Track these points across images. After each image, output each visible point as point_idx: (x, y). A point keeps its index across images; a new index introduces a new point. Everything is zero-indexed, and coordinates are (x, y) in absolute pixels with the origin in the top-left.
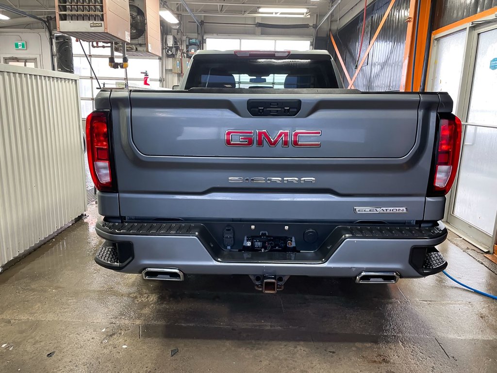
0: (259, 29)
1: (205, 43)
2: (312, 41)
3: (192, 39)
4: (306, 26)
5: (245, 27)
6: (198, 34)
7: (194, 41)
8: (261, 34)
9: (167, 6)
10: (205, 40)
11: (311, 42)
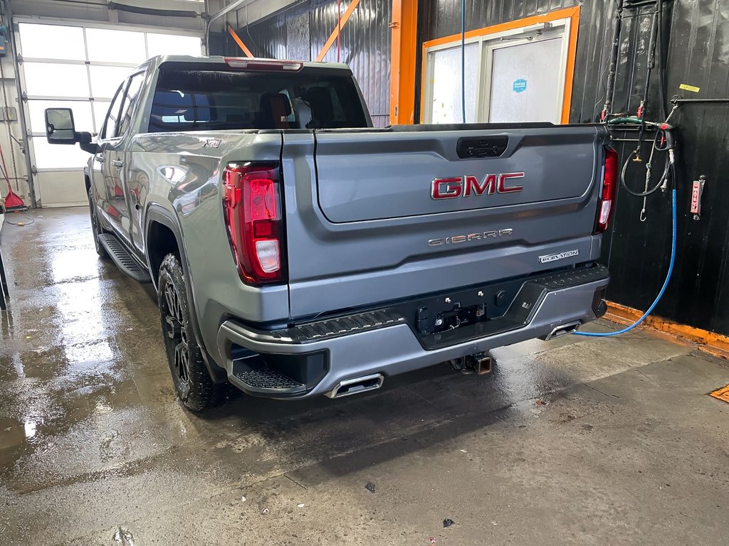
0: (114, 14)
1: (18, 31)
2: (204, 38)
4: (192, 15)
5: (87, 7)
8: (119, 21)
10: (18, 25)
11: (202, 40)
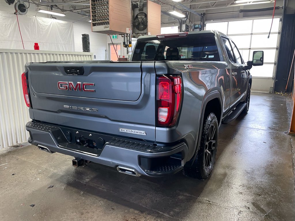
0: (242, 14)
1: (205, 26)
2: (281, 18)
3: (196, 25)
4: (277, 8)
6: (201, 21)
7: (197, 26)
9: (176, 8)
10: (206, 24)
